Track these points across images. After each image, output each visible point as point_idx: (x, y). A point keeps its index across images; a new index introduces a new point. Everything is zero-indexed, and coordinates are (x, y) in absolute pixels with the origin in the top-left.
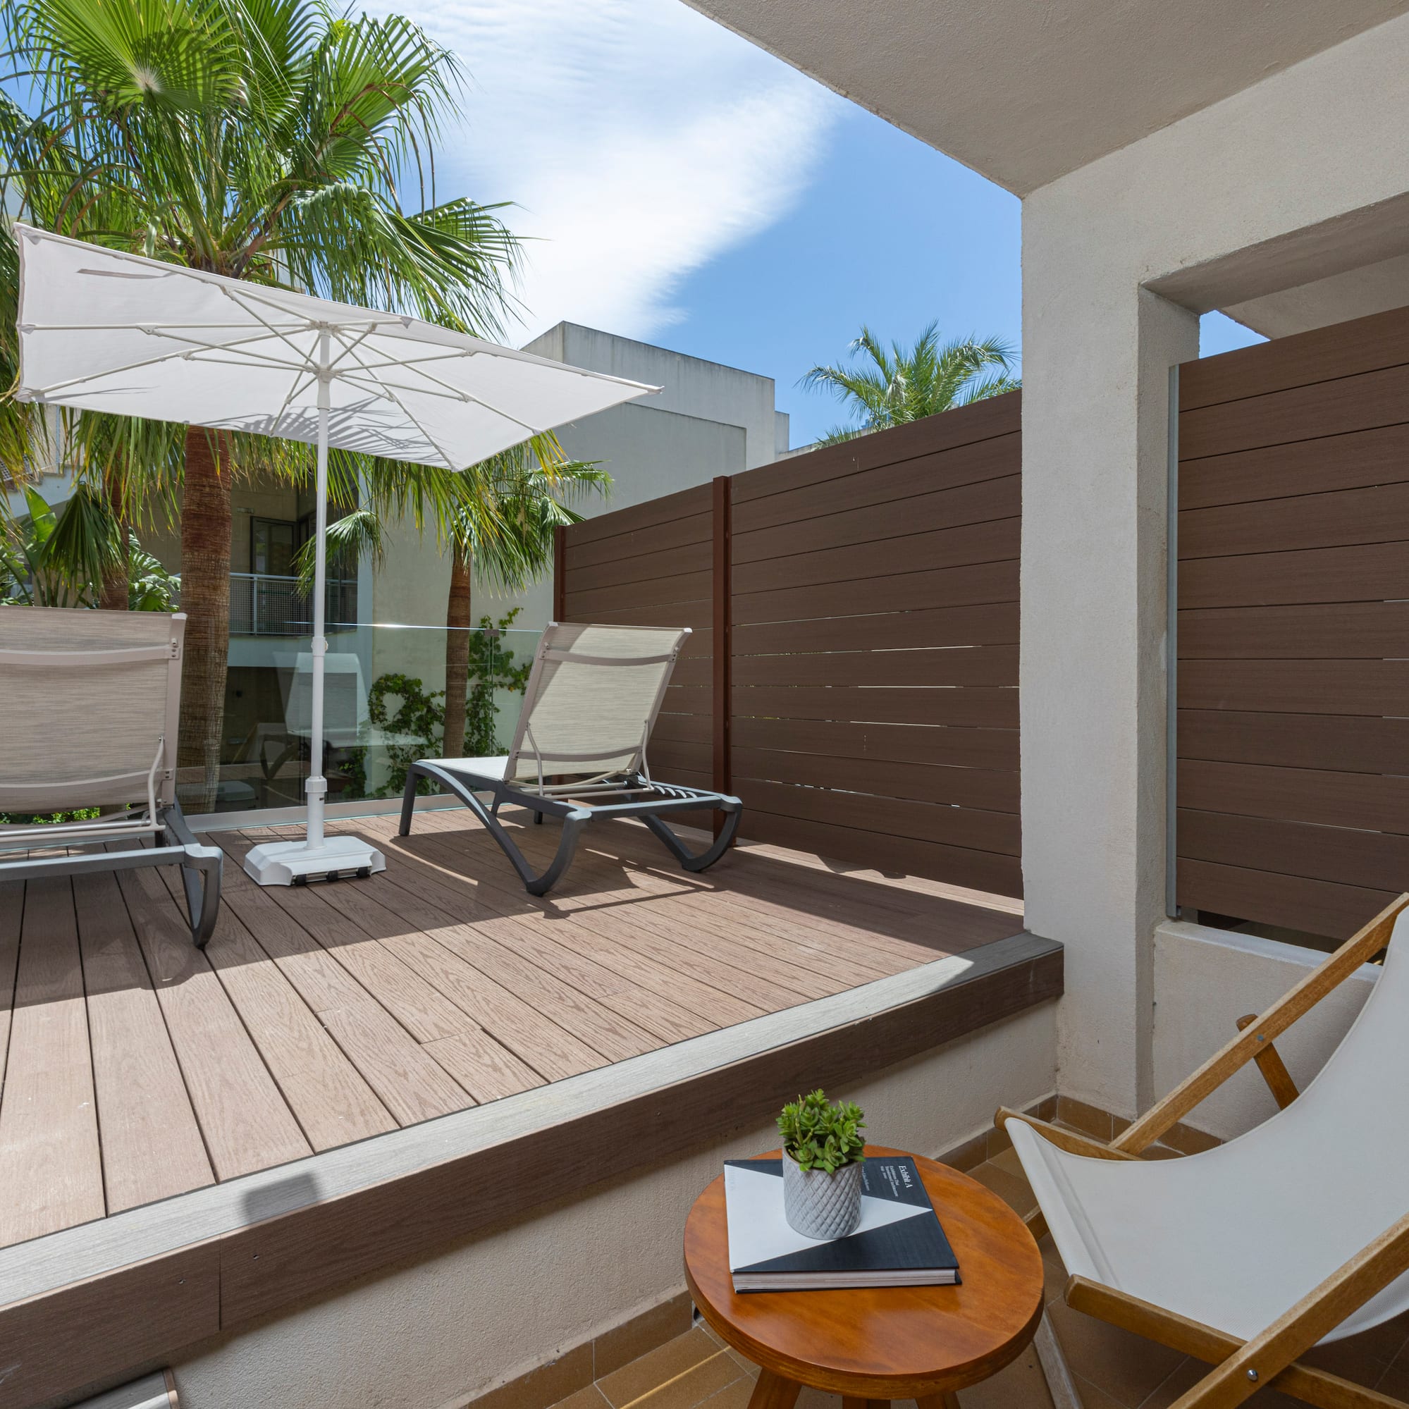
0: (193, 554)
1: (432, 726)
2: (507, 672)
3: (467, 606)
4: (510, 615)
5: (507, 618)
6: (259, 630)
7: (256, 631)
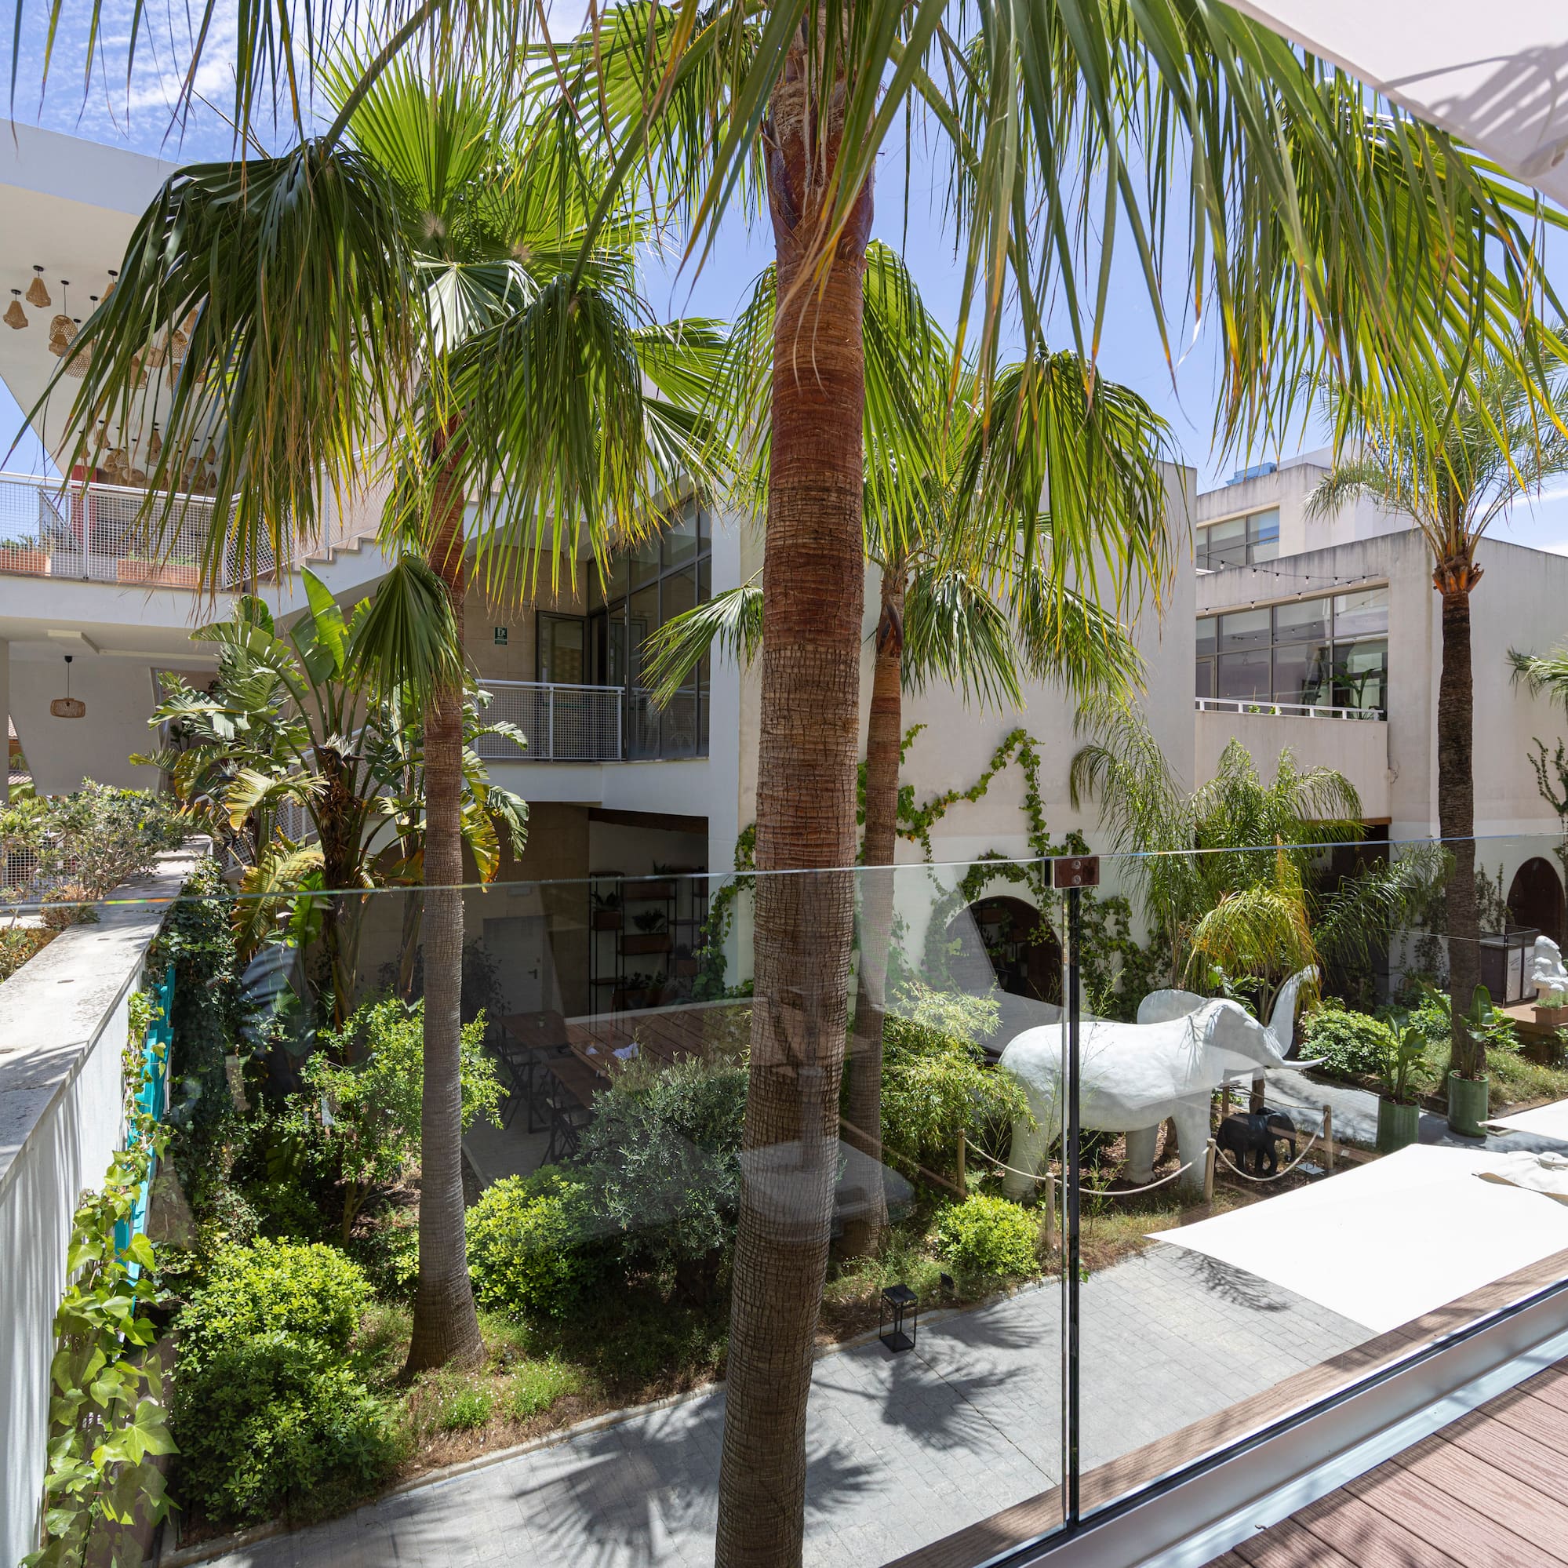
2: (909, 813)
3: (898, 726)
4: (910, 735)
6: (555, 754)
7: (551, 756)
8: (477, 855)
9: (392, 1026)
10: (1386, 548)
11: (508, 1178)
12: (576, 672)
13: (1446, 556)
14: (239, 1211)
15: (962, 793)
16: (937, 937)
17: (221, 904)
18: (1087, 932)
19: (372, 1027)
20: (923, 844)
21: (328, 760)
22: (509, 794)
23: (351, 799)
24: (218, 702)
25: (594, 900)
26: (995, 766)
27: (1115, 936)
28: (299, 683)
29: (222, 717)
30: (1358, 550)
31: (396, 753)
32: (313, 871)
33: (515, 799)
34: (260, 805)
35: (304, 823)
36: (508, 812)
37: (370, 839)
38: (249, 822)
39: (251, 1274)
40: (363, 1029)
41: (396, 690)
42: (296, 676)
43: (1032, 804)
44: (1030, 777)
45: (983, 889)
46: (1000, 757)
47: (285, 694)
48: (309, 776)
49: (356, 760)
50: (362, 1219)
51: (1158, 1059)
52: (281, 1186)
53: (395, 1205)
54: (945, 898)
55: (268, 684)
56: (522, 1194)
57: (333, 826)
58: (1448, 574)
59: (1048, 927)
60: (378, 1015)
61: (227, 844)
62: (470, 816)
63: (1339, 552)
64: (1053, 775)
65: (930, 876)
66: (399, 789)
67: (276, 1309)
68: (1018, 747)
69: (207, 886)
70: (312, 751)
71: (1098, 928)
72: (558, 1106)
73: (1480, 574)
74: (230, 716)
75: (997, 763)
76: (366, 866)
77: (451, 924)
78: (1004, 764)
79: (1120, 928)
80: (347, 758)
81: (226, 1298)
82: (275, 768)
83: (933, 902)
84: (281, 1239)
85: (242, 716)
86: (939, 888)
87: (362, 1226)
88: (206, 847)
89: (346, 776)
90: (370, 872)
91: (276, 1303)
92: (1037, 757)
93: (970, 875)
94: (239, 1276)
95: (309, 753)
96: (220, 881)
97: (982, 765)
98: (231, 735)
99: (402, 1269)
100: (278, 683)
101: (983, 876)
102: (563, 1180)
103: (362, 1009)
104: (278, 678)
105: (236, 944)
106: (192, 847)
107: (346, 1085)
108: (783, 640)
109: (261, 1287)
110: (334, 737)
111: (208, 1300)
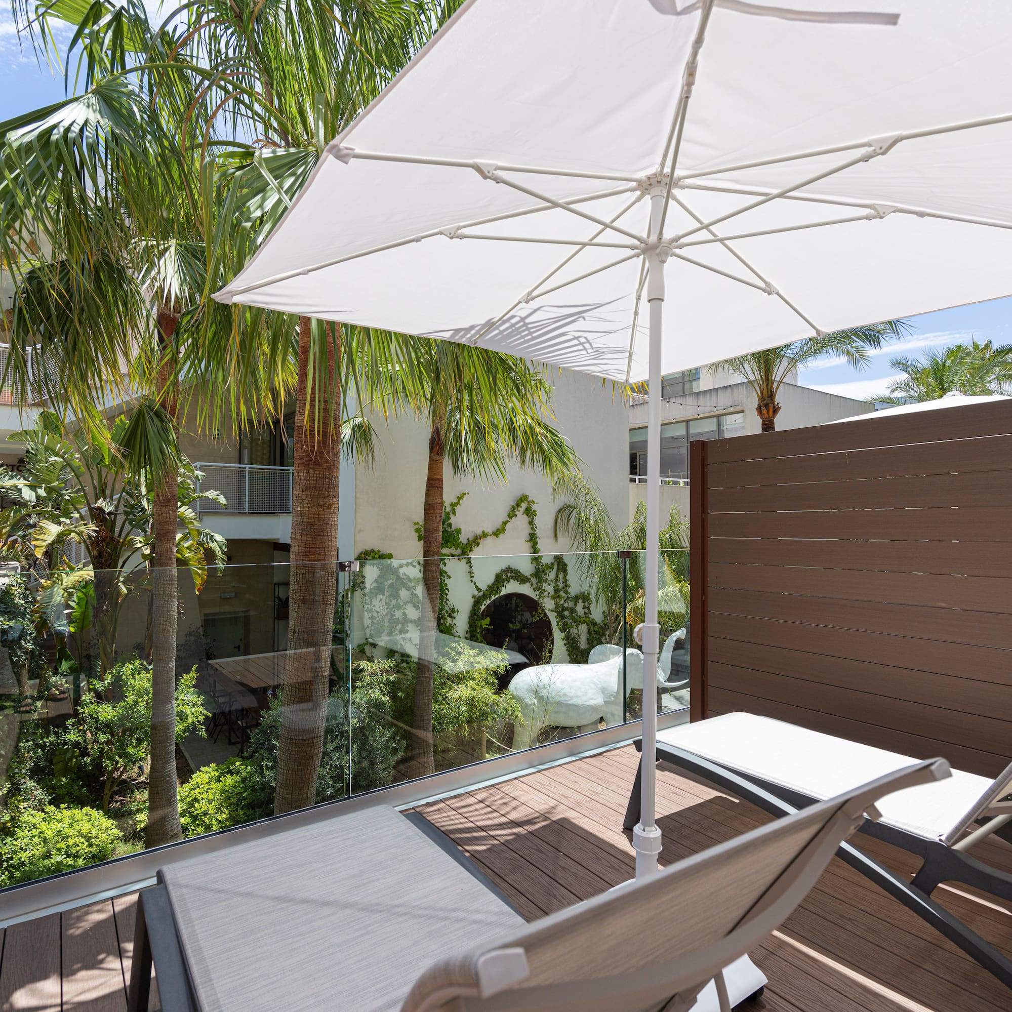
0: (308, 472)
1: (400, 592)
2: (457, 545)
3: (441, 495)
4: (459, 498)
5: (456, 501)
6: (250, 509)
7: (247, 510)
8: (192, 572)
9: (137, 676)
10: (743, 390)
11: (208, 766)
12: (265, 457)
13: (762, 399)
14: (35, 793)
15: (491, 532)
16: (475, 617)
17: (26, 603)
18: (566, 613)
19: (124, 677)
20: (467, 563)
21: (97, 515)
22: (213, 534)
23: (112, 538)
24: (25, 479)
25: (277, 600)
26: (510, 516)
27: (582, 615)
28: (79, 467)
29: (28, 488)
30: (729, 390)
31: (144, 510)
32: (87, 583)
33: (219, 537)
34: (54, 542)
35: (82, 554)
36: (214, 545)
37: (124, 563)
38: (46, 554)
39: (43, 826)
40: (118, 679)
41: (143, 471)
42: (76, 462)
43: (533, 539)
44: (531, 523)
45: (503, 589)
46: (513, 511)
47: (70, 473)
48: (85, 524)
49: (116, 515)
50: (117, 798)
51: (595, 683)
52: (64, 779)
53: (138, 789)
54: (481, 594)
55: (59, 467)
56: (217, 774)
57: (100, 554)
58: (763, 408)
59: (543, 610)
60: (127, 669)
61: (30, 567)
62: (188, 548)
63: (719, 391)
64: (545, 520)
65: (472, 581)
66: (145, 531)
67: (59, 846)
68: (524, 505)
69: (17, 592)
70: (87, 508)
71: (572, 611)
72: (244, 725)
73: (779, 408)
74: (33, 488)
75: (512, 515)
76: (121, 579)
77: (170, 611)
78: (516, 515)
79: (586, 610)
80: (110, 513)
81: (26, 840)
82: (62, 519)
83: (473, 597)
84: (63, 806)
85: (41, 487)
86: (477, 588)
87: (117, 802)
88: (16, 569)
89: (109, 524)
90: (125, 583)
91: (59, 842)
92: (535, 511)
93: (496, 580)
94: (36, 828)
95: (84, 510)
96: (26, 589)
97: (503, 517)
98: (34, 499)
99: (140, 821)
100: (65, 467)
101: (504, 580)
102: (242, 765)
103: (117, 666)
104: (65, 464)
105: (36, 628)
106: (7, 569)
107: (107, 712)
108: (300, 468)
109: (49, 834)
110: (101, 500)
111: (15, 843)
